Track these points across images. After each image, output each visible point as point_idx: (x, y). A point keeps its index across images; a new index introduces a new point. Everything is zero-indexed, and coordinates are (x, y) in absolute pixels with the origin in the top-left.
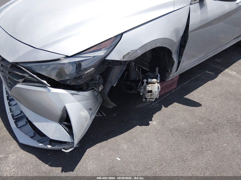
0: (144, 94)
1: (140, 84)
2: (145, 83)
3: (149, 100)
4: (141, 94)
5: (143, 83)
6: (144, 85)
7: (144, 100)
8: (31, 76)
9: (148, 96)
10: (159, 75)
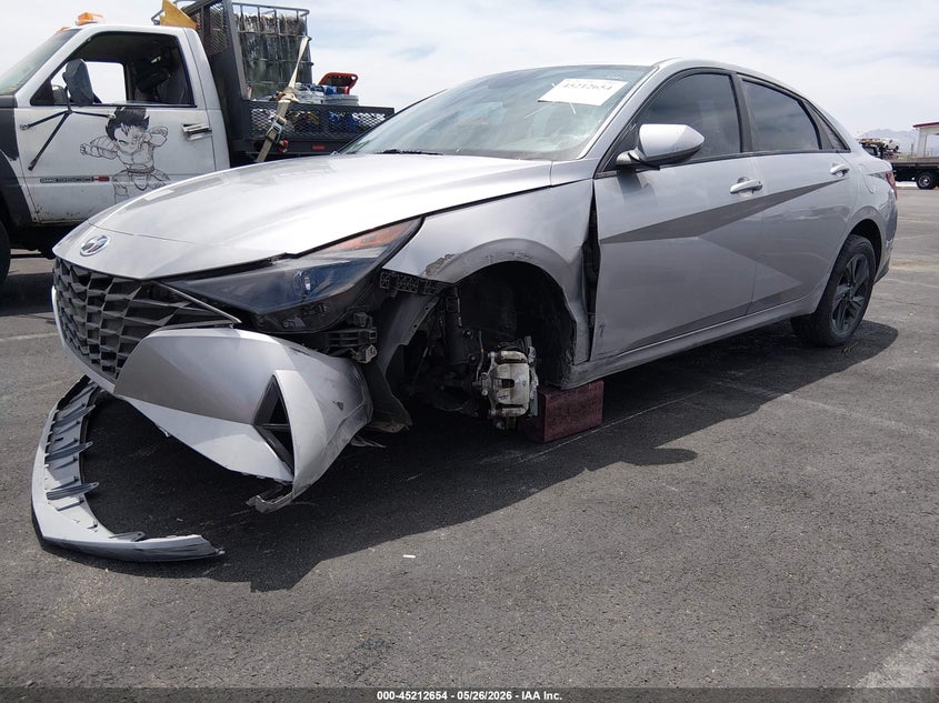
0: (492, 392)
1: (479, 368)
2: (493, 360)
3: (507, 414)
4: (485, 392)
5: (488, 361)
6: (491, 368)
7: (494, 412)
8: (193, 304)
9: (504, 397)
10: (532, 349)
